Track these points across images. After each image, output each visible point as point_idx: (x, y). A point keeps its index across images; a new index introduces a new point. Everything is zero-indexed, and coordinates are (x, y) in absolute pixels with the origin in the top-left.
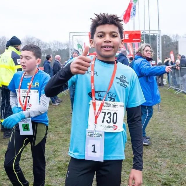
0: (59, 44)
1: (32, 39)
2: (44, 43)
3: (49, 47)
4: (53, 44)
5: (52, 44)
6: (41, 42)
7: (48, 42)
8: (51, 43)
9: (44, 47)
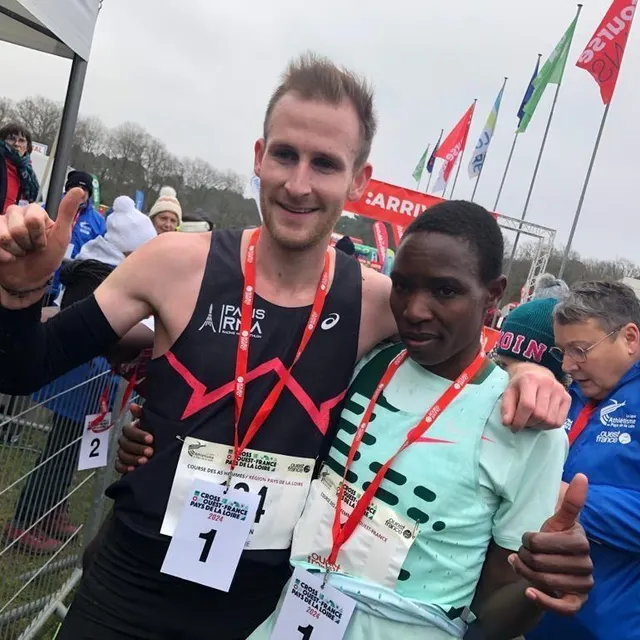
0: (209, 172)
1: (140, 136)
2: (169, 157)
3: (179, 173)
4: (194, 168)
5: (191, 167)
6: (162, 154)
7: (180, 159)
8: (188, 163)
9: (168, 169)
